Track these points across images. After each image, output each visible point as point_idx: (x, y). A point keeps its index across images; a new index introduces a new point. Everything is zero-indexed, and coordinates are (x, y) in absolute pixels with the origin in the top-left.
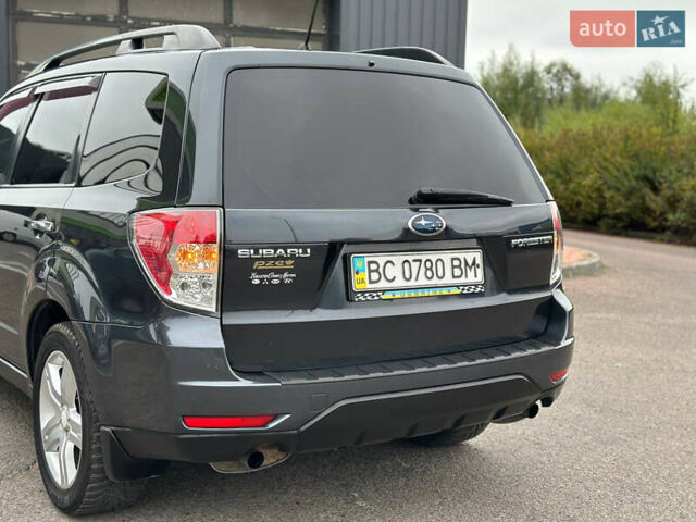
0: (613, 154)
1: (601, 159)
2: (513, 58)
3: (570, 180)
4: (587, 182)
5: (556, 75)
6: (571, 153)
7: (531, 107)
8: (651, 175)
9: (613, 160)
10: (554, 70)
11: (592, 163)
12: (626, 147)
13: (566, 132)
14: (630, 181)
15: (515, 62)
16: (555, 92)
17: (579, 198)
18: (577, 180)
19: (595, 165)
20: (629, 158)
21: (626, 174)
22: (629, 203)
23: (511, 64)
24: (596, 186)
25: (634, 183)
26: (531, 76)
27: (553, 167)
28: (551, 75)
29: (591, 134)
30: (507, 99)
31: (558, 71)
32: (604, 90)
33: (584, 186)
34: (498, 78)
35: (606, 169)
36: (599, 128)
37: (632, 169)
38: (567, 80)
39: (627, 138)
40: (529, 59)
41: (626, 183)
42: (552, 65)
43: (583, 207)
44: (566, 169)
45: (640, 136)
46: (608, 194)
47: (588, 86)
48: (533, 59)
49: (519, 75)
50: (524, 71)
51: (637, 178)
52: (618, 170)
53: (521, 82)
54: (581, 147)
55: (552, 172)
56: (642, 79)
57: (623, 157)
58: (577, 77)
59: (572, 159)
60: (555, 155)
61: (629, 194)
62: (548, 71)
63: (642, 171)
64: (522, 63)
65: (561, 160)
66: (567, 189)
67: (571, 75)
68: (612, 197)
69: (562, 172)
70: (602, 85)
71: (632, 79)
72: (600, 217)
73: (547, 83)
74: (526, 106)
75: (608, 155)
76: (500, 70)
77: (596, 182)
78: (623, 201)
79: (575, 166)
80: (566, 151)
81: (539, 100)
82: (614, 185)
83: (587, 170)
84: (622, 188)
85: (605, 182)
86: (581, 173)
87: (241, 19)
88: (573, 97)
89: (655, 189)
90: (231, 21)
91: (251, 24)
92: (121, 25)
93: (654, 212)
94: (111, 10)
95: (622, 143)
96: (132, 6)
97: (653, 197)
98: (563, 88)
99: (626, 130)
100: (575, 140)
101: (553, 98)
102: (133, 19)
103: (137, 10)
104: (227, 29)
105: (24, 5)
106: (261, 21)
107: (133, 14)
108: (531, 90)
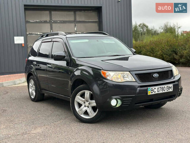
0: (165, 46)
3: (154, 53)
4: (159, 53)
6: (154, 46)
7: (137, 35)
8: (175, 50)
9: (165, 47)
10: (141, 26)
11: (159, 49)
12: (168, 44)
13: (151, 41)
16: (142, 31)
18: (156, 53)
19: (160, 49)
20: (169, 46)
21: (169, 50)
22: (170, 57)
25: (171, 52)
26: (136, 27)
27: (149, 50)
28: (140, 27)
31: (142, 26)
32: (155, 30)
35: (163, 49)
36: (160, 39)
37: (170, 49)
38: (145, 28)
39: (168, 42)
42: (140, 24)
44: (152, 51)
45: (171, 41)
46: (164, 56)
47: (150, 29)
48: (136, 24)
50: (134, 26)
51: (171, 51)
52: (167, 50)
54: (156, 45)
55: (149, 52)
56: (164, 26)
57: (167, 46)
58: (147, 27)
59: (154, 48)
60: (149, 47)
62: (140, 26)
63: (173, 49)
65: (151, 49)
67: (146, 27)
68: (165, 56)
69: (151, 51)
70: (154, 29)
71: (161, 27)
73: (140, 29)
74: (135, 35)
75: (163, 46)
77: (161, 53)
78: (169, 57)
79: (155, 49)
80: (152, 46)
81: (139, 34)
82: (166, 53)
83: (158, 50)
84: (168, 54)
85: (163, 53)
86: (157, 51)
87: (78, 19)
88: (147, 32)
89: (176, 54)
90: (76, 20)
91: (81, 20)
92: (51, 22)
93: (177, 59)
94: (48, 19)
95: (166, 43)
96: (52, 18)
97: (176, 56)
98: (144, 30)
99: (167, 40)
100: (154, 43)
101: (142, 33)
102: (53, 21)
103: (54, 19)
104: (75, 22)
105: (27, 19)
106: (83, 19)
107: (53, 20)
108: (136, 31)
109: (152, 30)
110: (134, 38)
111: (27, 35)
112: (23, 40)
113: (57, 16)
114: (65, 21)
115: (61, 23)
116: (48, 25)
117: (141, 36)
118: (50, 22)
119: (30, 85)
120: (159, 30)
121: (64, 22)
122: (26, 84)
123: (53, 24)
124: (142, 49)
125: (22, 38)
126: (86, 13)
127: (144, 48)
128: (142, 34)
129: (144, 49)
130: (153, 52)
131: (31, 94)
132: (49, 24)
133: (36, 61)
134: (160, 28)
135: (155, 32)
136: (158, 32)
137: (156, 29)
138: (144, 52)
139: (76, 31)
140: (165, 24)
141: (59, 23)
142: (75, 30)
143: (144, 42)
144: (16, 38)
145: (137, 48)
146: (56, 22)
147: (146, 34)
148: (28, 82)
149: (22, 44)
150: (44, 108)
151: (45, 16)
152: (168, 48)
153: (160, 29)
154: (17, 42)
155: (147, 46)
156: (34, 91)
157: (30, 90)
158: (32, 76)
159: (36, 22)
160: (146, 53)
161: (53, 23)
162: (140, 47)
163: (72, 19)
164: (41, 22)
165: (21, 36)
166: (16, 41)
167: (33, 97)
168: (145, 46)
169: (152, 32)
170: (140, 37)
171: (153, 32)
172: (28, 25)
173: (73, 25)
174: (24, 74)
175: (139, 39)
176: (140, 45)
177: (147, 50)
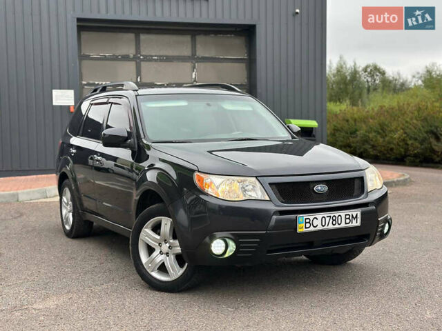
0: (411, 119)
1: (404, 122)
2: (342, 64)
3: (386, 135)
4: (396, 136)
5: (370, 73)
6: (386, 119)
7: (357, 93)
8: (435, 130)
9: (411, 122)
10: (369, 70)
11: (399, 125)
12: (419, 114)
13: (381, 107)
14: (423, 134)
15: (344, 66)
16: (370, 84)
17: (392, 146)
18: (390, 135)
19: (401, 125)
20: (421, 120)
21: (420, 130)
22: (423, 147)
23: (342, 67)
24: (402, 138)
25: (425, 135)
26: (355, 73)
27: (375, 128)
28: (367, 73)
29: (397, 108)
30: (340, 89)
31: (371, 70)
32: (401, 81)
33: (395, 138)
34: (334, 77)
35: (408, 127)
36: (401, 104)
37: (423, 127)
38: (377, 75)
39: (419, 109)
40: (352, 64)
41: (421, 135)
42: (368, 67)
43: (395, 151)
44: (382, 129)
45: (427, 108)
46: (410, 142)
47: (391, 78)
48: (355, 64)
49: (347, 74)
50: (350, 71)
51: (427, 132)
52: (415, 128)
53: (349, 78)
54: (391, 116)
55: (375, 132)
56: (425, 72)
57: (417, 120)
58: (383, 73)
59: (386, 123)
60: (376, 121)
61: (422, 142)
62: (365, 70)
63: (430, 128)
64: (348, 66)
65: (380, 125)
66: (384, 141)
67: (380, 73)
68: (412, 144)
69: (380, 131)
70: (400, 78)
71: (418, 73)
72: (406, 156)
73: (364, 78)
74: (353, 93)
75: (408, 120)
76: (335, 72)
77: (402, 136)
78: (419, 146)
79: (388, 127)
80: (382, 118)
81: (361, 89)
82: (414, 136)
83: (396, 129)
84: (418, 138)
85: (408, 135)
86: (393, 131)
87: (200, 52)
88: (381, 85)
89: (438, 139)
90: (195, 55)
91: (207, 55)
92: (137, 59)
93: (438, 152)
94: (131, 52)
95: (416, 112)
96: (142, 49)
97: (436, 143)
98: (375, 81)
99: (419, 105)
100: (387, 112)
101: (369, 87)
102: (143, 56)
103: (145, 51)
104: (194, 59)
105: (85, 52)
106: (211, 53)
107: (143, 53)
108: (355, 83)
109: (396, 80)
110: (350, 99)
111: (82, 86)
112: (73, 98)
113: (153, 45)
114: (172, 56)
115: (161, 60)
116: (131, 66)
117: (368, 93)
118: (135, 58)
119: (64, 199)
120: (411, 82)
121: (169, 59)
122: (59, 198)
123: (142, 63)
124: (357, 124)
125: (71, 93)
126: (220, 39)
127: (365, 122)
128: (369, 90)
130: (384, 132)
131: (64, 220)
132: (134, 63)
134: (414, 77)
135: (403, 84)
136: (410, 86)
137: (405, 79)
139: (195, 81)
141: (156, 60)
142: (194, 76)
143: (367, 109)
144: (55, 92)
145: (347, 121)
146: (148, 59)
147: (380, 90)
148: (61, 193)
149: (69, 106)
150: (86, 252)
151: (125, 45)
152: (420, 124)
153: (414, 79)
154: (58, 101)
155: (372, 119)
156: (71, 214)
157: (64, 212)
158: (66, 181)
159: (105, 58)
160: (367, 134)
161: (143, 60)
162: (355, 120)
163: (187, 52)
164: (115, 58)
165: (69, 89)
166: (56, 100)
167: (68, 228)
168: (367, 118)
169: (395, 85)
170: (365, 96)
171: (398, 86)
172: (85, 63)
173: (188, 65)
175: (361, 101)
176: (356, 116)
177: (371, 128)
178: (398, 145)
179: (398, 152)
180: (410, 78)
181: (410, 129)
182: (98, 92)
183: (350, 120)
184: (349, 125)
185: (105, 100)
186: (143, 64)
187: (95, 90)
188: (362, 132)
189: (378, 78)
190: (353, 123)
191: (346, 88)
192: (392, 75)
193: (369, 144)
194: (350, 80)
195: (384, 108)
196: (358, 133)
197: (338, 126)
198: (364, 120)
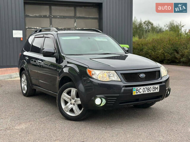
0: (167, 44)
1: (163, 46)
3: (156, 51)
4: (160, 51)
6: (156, 44)
7: (141, 32)
8: (176, 49)
9: (166, 45)
10: (146, 23)
11: (161, 47)
12: (170, 42)
13: (153, 39)
14: (171, 51)
15: (136, 21)
17: (158, 56)
19: (162, 47)
20: (171, 45)
22: (171, 56)
25: (172, 51)
26: (140, 24)
27: (151, 48)
30: (134, 31)
32: (160, 28)
33: (160, 53)
35: (165, 48)
37: (171, 48)
38: (149, 25)
39: (170, 40)
40: (140, 20)
41: (170, 51)
42: (145, 22)
43: (159, 58)
44: (154, 49)
45: (173, 39)
46: (166, 54)
47: (155, 27)
48: (141, 20)
49: (137, 25)
50: (138, 23)
51: (173, 50)
52: (168, 48)
53: (138, 26)
54: (158, 43)
55: (151, 50)
56: (169, 24)
57: (169, 45)
58: (152, 24)
59: (156, 46)
60: (151, 45)
61: (171, 54)
62: (145, 23)
63: (174, 48)
64: (138, 21)
65: (153, 47)
66: (155, 53)
67: (151, 24)
69: (153, 49)
71: (167, 24)
72: (164, 60)
73: (144, 26)
74: (140, 33)
75: (165, 45)
77: (162, 51)
78: (170, 56)
79: (156, 48)
80: (154, 44)
81: (143, 31)
82: (167, 52)
83: (160, 49)
84: (169, 52)
85: (165, 51)
86: (158, 49)
87: (78, 15)
88: (151, 30)
89: (178, 53)
90: (76, 16)
91: (81, 16)
93: (178, 58)
94: (48, 14)
95: (168, 41)
96: (52, 13)
97: (177, 55)
98: (149, 28)
99: (169, 38)
100: (156, 41)
101: (146, 30)
102: (53, 16)
103: (54, 14)
104: (75, 17)
105: (27, 14)
106: (83, 15)
108: (140, 28)
109: (157, 27)
110: (138, 35)
111: (26, 29)
112: (22, 34)
113: (57, 11)
114: (66, 16)
115: (61, 18)
117: (146, 33)
118: (49, 17)
119: (23, 79)
120: (164, 28)
121: (64, 17)
122: (19, 78)
124: (144, 46)
125: (21, 32)
126: (87, 9)
127: (146, 45)
128: (146, 32)
129: (146, 47)
130: (155, 50)
131: (23, 89)
132: (48, 19)
133: (28, 57)
134: (165, 26)
135: (160, 29)
136: (163, 30)
137: (161, 27)
138: (146, 50)
139: (76, 27)
140: (170, 22)
141: (58, 18)
142: (75, 25)
143: (147, 40)
144: (14, 32)
145: (139, 45)
146: (55, 17)
147: (151, 32)
148: (21, 76)
149: (20, 38)
150: (34, 103)
152: (170, 47)
153: (165, 27)
155: (149, 44)
156: (26, 86)
157: (23, 85)
158: (24, 71)
159: (36, 17)
160: (148, 51)
161: (53, 18)
162: (142, 45)
163: (72, 14)
164: (40, 17)
165: (20, 30)
166: (15, 35)
167: (24, 92)
168: (148, 43)
169: (157, 29)
172: (27, 19)
173: (73, 20)
174: (17, 68)
175: (143, 36)
176: (142, 43)
177: (149, 48)
178: (161, 55)
179: (161, 58)
180: (163, 27)
181: (166, 49)
182: (38, 32)
183: (140, 44)
184: (140, 46)
185: (42, 36)
186: (53, 20)
187: (36, 31)
188: (145, 50)
189: (150, 26)
190: (142, 46)
191: (137, 30)
192: (156, 25)
193: (148, 55)
194: (138, 27)
195: (154, 40)
196: (144, 50)
197: (135, 47)
198: (146, 44)
